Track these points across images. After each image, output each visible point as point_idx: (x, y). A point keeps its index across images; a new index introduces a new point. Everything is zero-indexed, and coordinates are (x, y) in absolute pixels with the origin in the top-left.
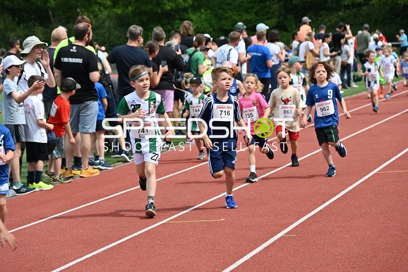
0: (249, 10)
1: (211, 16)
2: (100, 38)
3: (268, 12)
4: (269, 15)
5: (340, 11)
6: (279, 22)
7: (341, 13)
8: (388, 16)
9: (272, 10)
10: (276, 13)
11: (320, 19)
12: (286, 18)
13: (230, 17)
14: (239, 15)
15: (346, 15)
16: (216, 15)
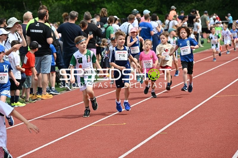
0: (140, 2)
1: (118, 5)
2: (53, 18)
3: (151, 3)
4: (152, 5)
5: (193, 2)
6: (157, 9)
7: (193, 4)
8: (221, 6)
9: (153, 2)
10: (156, 4)
11: (182, 7)
12: (161, 7)
13: (129, 6)
14: (134, 5)
15: (197, 5)
16: (121, 5)
